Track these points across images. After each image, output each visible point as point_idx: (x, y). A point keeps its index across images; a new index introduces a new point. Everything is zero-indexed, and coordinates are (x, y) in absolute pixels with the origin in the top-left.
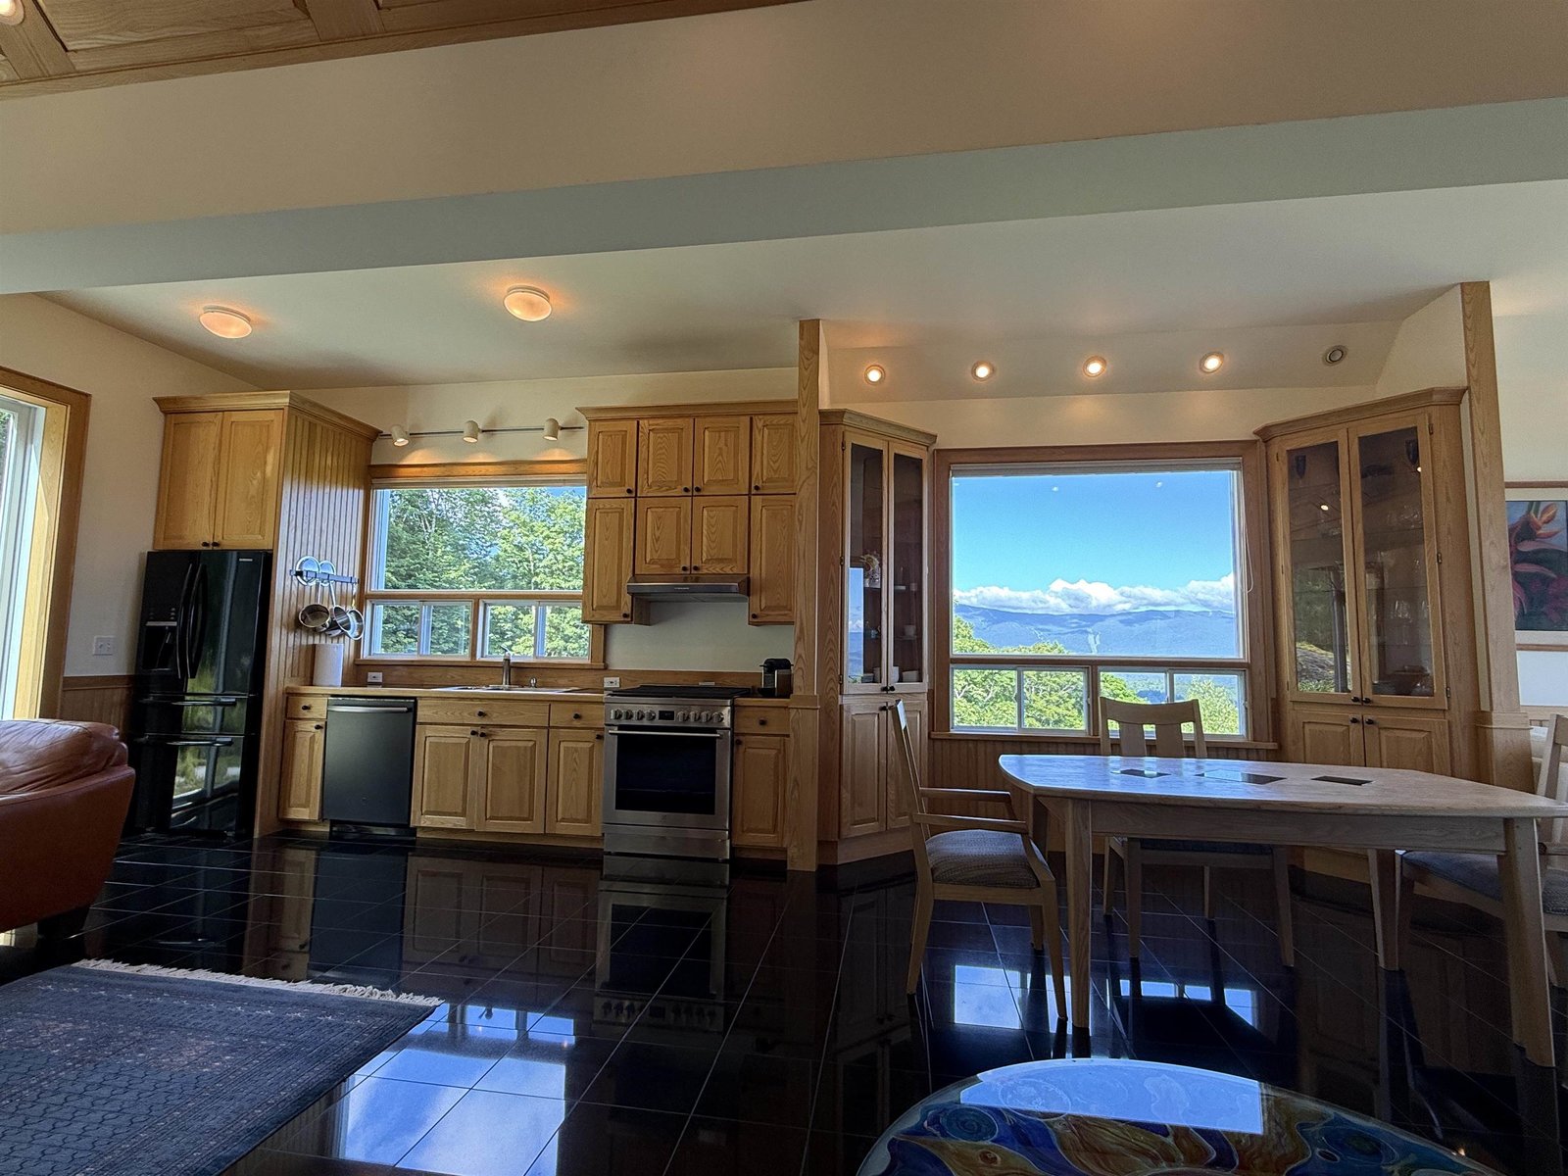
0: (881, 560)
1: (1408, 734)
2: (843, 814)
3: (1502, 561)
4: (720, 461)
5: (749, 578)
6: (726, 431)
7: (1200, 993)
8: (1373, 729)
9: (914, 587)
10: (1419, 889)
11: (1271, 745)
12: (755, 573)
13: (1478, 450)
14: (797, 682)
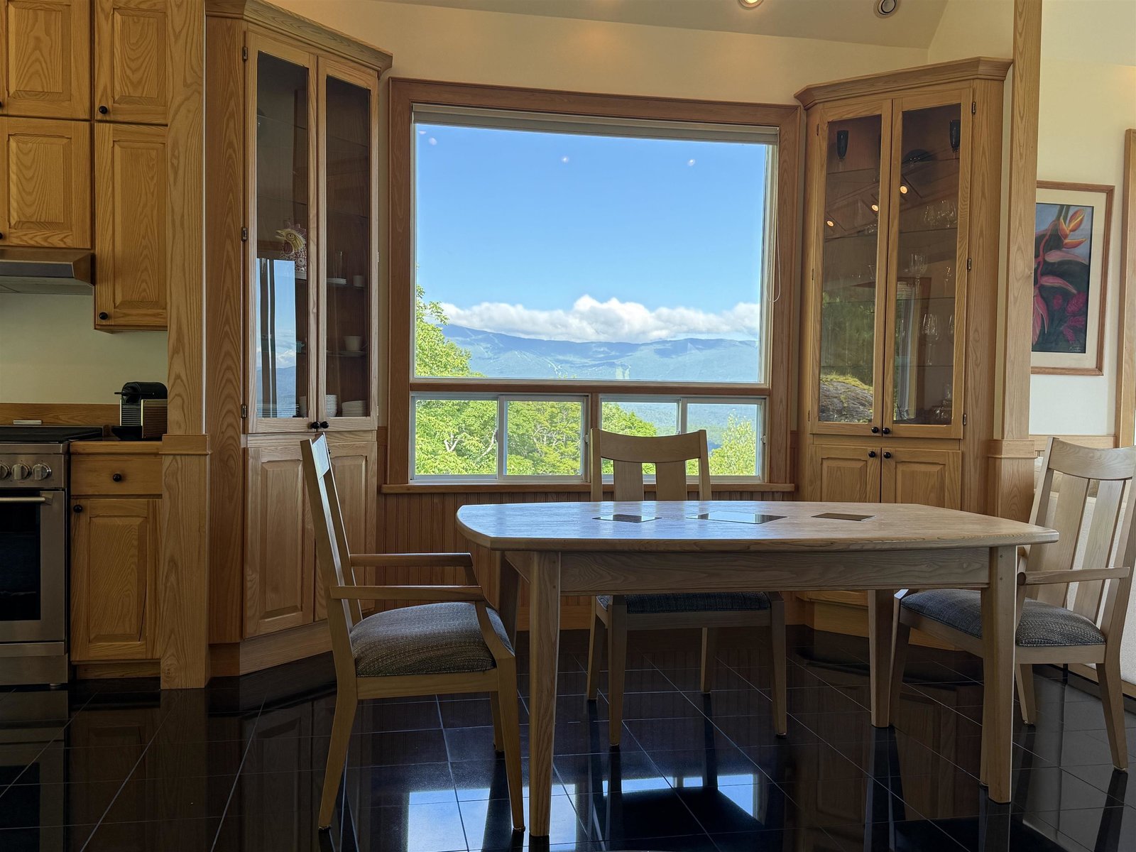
0: (307, 238)
1: (923, 468)
2: (248, 604)
3: (1027, 270)
4: (37, 60)
5: (93, 258)
6: (46, 10)
7: (694, 782)
8: (891, 462)
9: (358, 281)
10: (915, 638)
11: (788, 487)
12: (103, 248)
13: (1016, 138)
14: (173, 415)
